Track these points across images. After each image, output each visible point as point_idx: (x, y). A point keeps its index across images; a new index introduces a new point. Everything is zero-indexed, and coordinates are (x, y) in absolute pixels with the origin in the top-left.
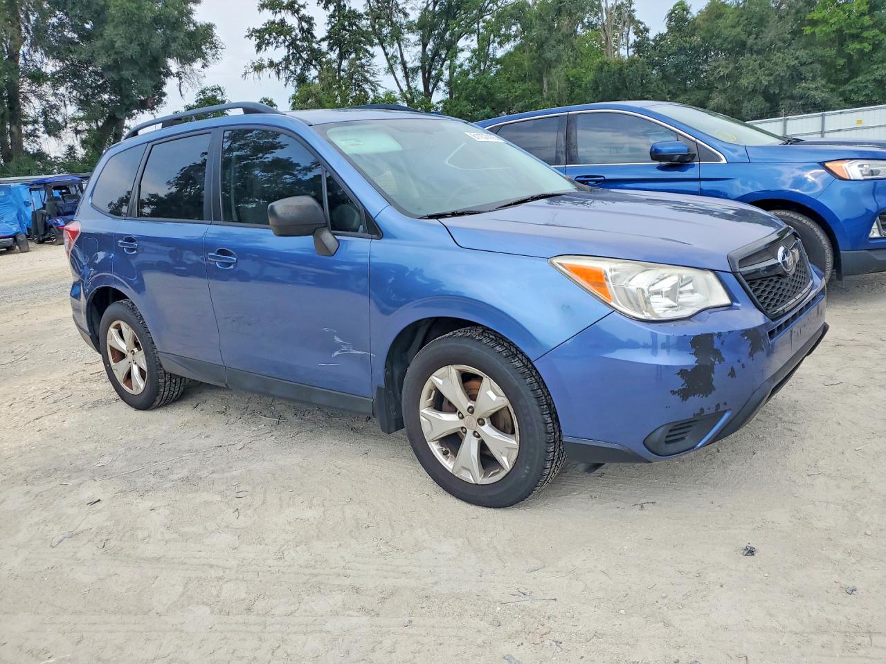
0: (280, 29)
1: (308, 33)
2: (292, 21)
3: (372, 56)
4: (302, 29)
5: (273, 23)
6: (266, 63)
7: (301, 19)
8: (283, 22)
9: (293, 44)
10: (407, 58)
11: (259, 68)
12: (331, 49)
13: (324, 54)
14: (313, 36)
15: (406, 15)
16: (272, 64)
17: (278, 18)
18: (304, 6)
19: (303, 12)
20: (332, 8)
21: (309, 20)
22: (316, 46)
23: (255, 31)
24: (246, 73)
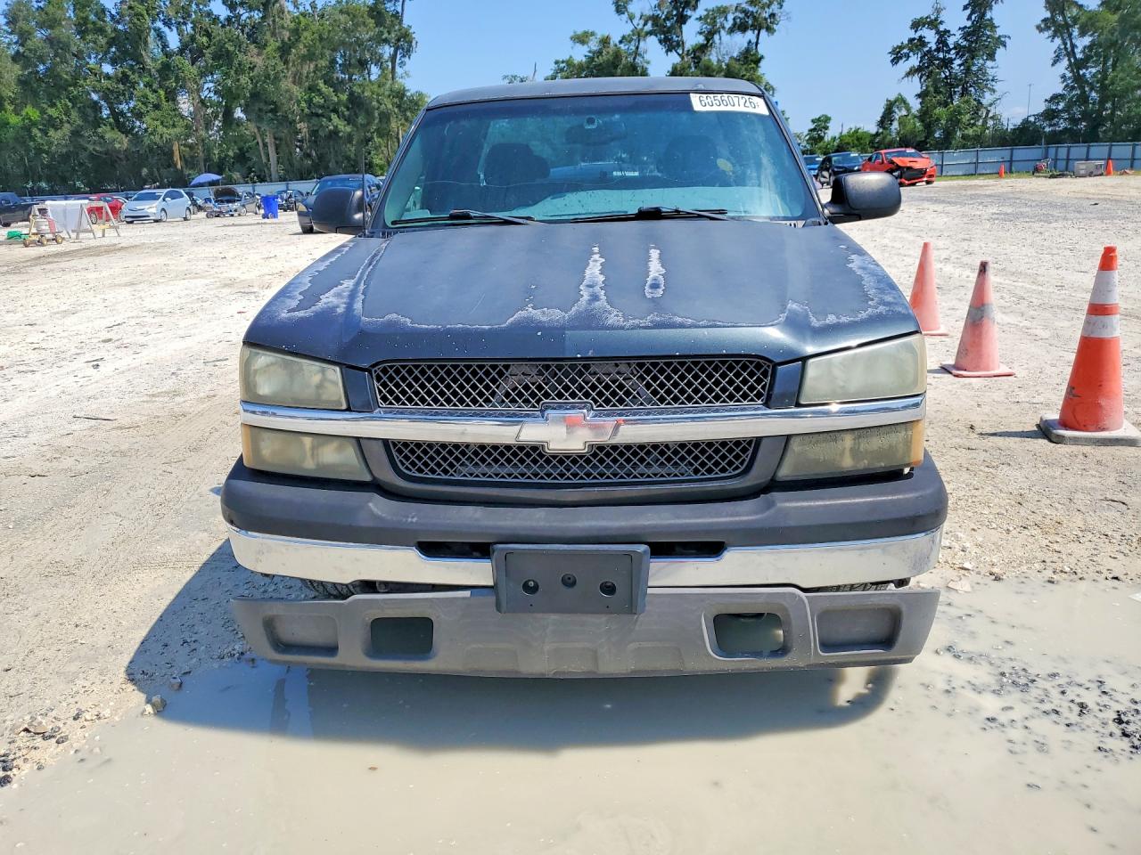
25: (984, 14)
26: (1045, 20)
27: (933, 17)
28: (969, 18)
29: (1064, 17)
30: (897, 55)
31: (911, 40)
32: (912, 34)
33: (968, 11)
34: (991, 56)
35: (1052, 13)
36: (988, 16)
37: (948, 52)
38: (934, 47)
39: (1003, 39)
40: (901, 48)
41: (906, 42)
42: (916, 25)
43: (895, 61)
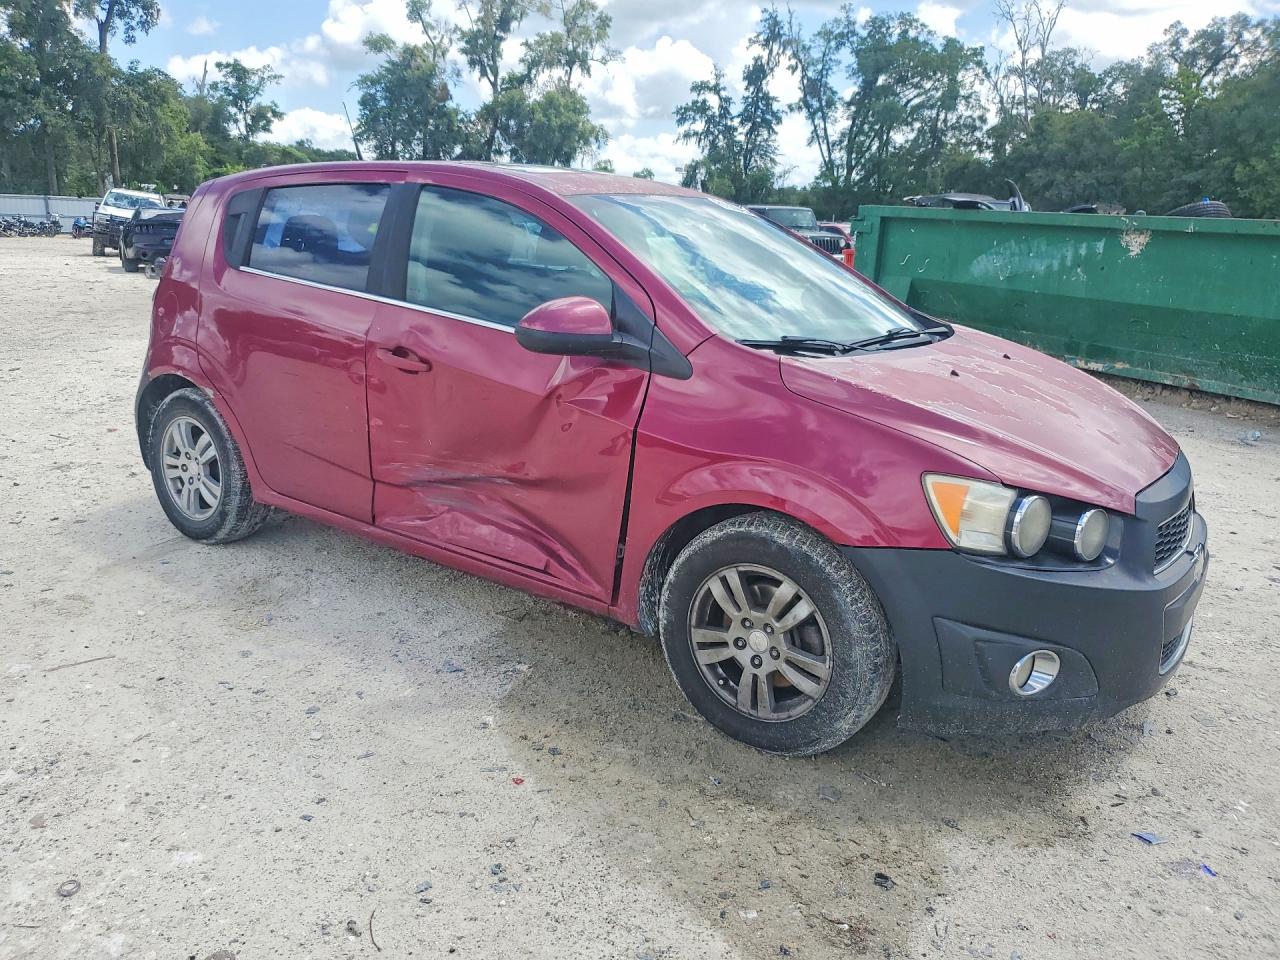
0: (702, 108)
1: (725, 112)
2: (713, 101)
3: (776, 133)
4: (721, 107)
5: (697, 102)
6: (692, 132)
7: (721, 99)
8: (704, 101)
9: (710, 120)
10: (829, 132)
11: (687, 135)
12: (742, 123)
13: (735, 129)
14: (729, 113)
15: (834, 93)
16: (696, 134)
17: (701, 99)
18: (724, 89)
19: (723, 94)
20: (752, 89)
21: (728, 100)
22: (729, 123)
23: (681, 108)
24: (678, 139)
25: (759, 89)
26: (800, 100)
27: (713, 83)
28: (747, 89)
29: (820, 100)
30: (683, 116)
31: (695, 103)
32: (694, 97)
33: (746, 83)
34: (770, 129)
35: (805, 96)
36: (764, 88)
37: (732, 119)
38: (717, 114)
39: (780, 114)
40: (687, 109)
41: (690, 104)
42: (699, 87)
43: (681, 121)
